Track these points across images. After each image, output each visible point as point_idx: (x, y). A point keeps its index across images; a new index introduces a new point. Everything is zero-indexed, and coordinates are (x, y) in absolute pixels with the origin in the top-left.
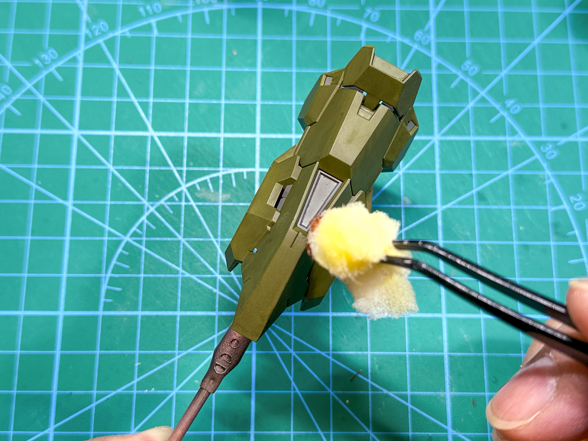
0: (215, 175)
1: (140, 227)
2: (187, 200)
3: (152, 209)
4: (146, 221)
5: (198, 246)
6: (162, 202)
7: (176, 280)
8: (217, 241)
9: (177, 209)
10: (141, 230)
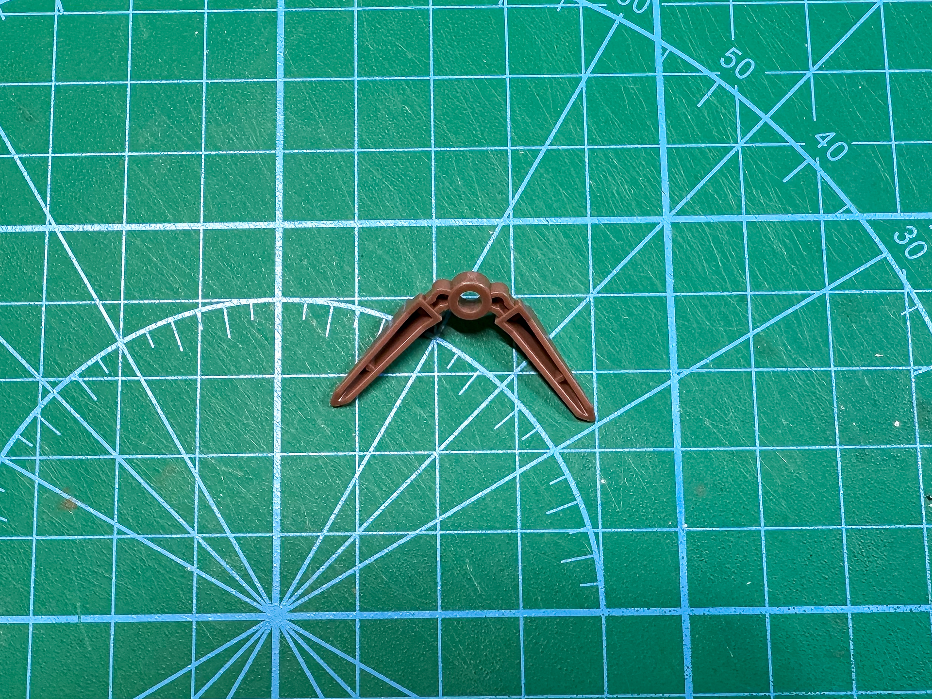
0: (187, 314)
1: (29, 433)
2: (128, 371)
3: (54, 393)
4: (40, 418)
5: (150, 470)
6: (74, 376)
7: (108, 545)
8: (193, 460)
9: (105, 390)
10: (32, 439)
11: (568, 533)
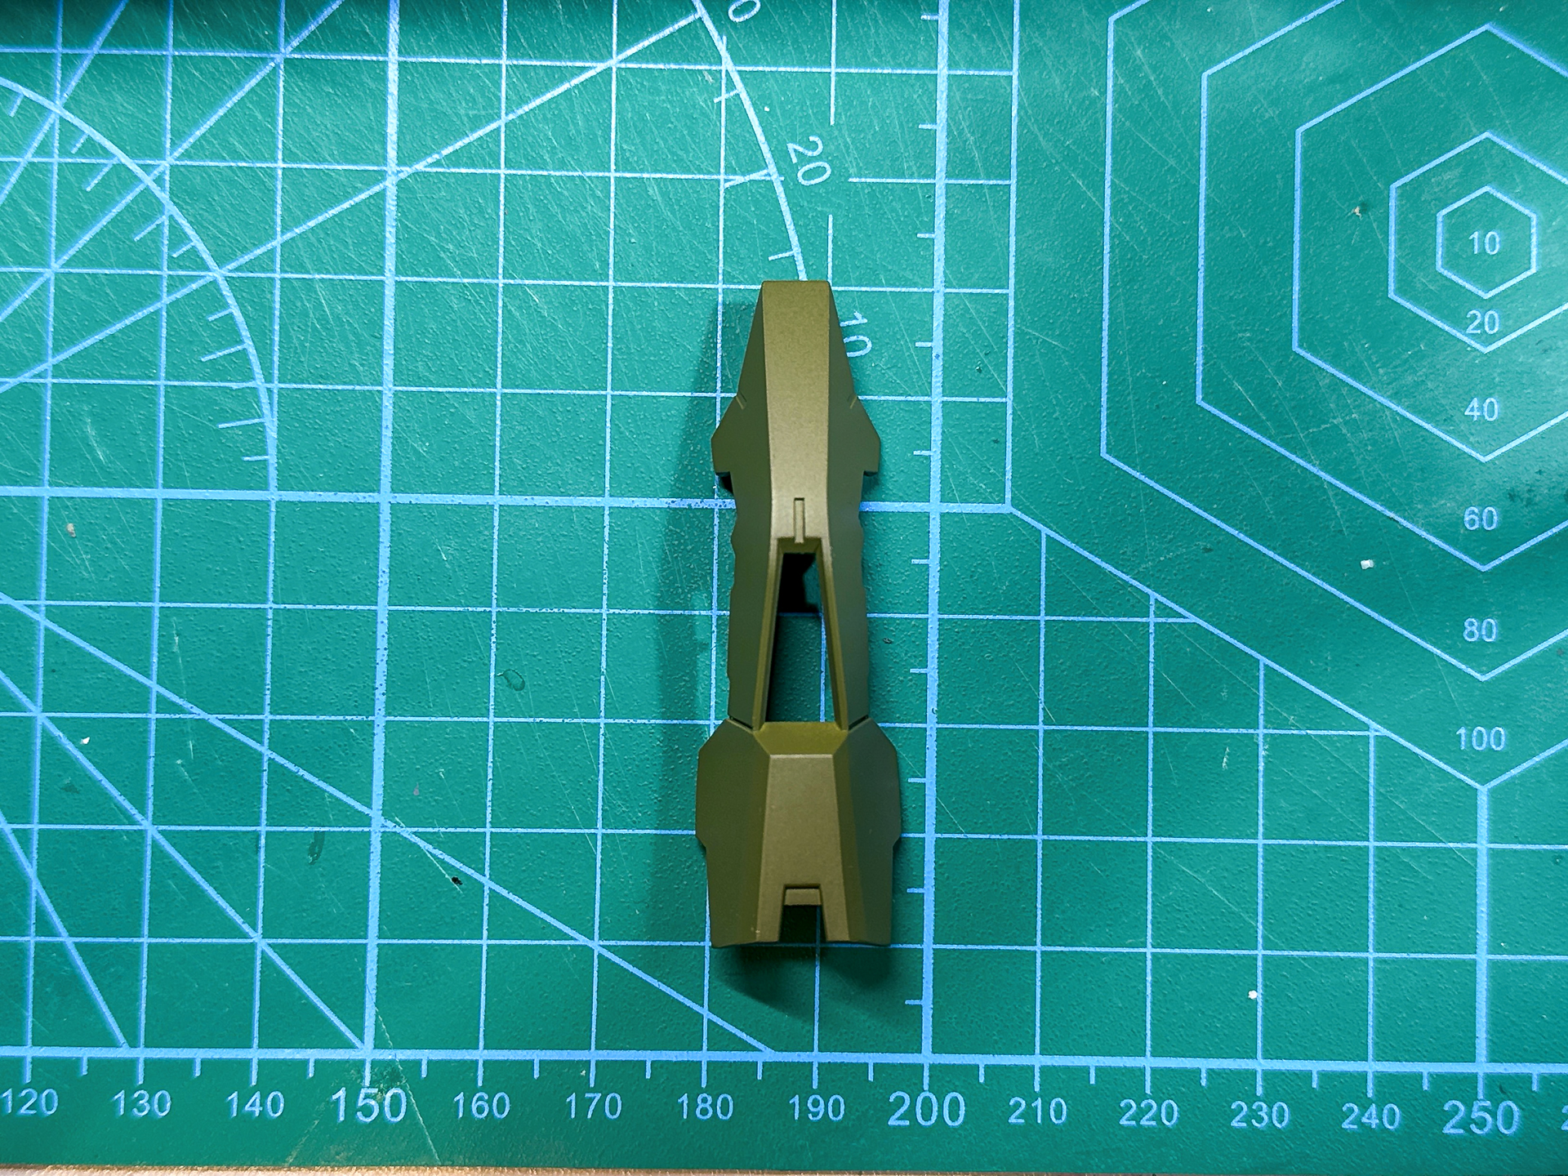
11: (231, 389)
